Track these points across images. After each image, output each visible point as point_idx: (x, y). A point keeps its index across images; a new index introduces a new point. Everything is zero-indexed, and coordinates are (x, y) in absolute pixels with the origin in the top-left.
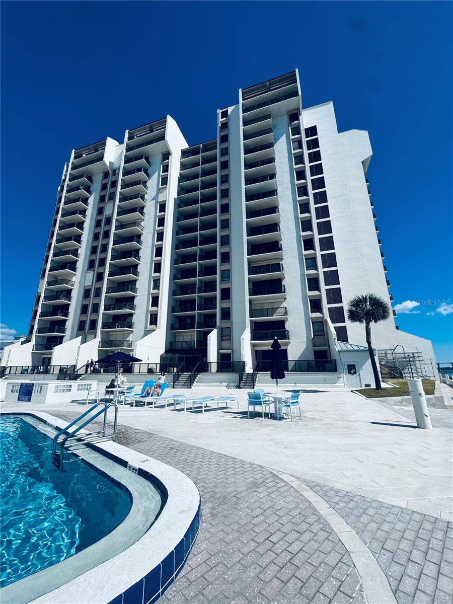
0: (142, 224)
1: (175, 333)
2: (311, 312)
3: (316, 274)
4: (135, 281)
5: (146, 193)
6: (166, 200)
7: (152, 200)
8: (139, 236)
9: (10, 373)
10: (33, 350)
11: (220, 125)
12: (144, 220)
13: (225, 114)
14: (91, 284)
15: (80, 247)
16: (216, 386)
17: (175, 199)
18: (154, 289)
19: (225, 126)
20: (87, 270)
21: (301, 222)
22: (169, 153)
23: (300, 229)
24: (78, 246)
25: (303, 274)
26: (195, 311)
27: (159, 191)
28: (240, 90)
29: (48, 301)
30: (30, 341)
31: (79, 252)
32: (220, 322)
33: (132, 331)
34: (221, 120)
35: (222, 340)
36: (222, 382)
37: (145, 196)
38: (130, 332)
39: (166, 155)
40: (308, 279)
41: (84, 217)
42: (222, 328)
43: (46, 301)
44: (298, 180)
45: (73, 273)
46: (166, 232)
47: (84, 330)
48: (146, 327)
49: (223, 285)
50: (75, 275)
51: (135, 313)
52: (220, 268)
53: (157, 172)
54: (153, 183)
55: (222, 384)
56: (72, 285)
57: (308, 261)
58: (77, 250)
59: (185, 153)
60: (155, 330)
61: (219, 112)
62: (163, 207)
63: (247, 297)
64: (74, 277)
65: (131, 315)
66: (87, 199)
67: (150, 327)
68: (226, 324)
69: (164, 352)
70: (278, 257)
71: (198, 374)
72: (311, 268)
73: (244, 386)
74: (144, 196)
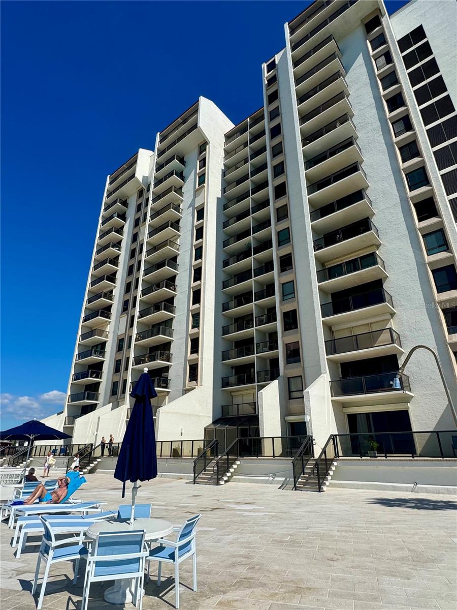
0: (178, 242)
1: (231, 392)
2: (450, 333)
3: (448, 258)
4: (171, 319)
5: (182, 201)
6: (204, 203)
7: (188, 208)
8: (175, 259)
9: (35, 455)
10: (65, 424)
11: (266, 82)
12: (179, 236)
13: (272, 66)
14: (124, 332)
15: (115, 287)
16: (267, 482)
17: (218, 198)
18: (193, 327)
19: (272, 80)
20: (121, 314)
21: (406, 175)
22: (206, 142)
23: (405, 188)
24: (112, 286)
25: (421, 264)
26: (254, 354)
27: (197, 192)
28: (286, 26)
29: (81, 359)
30: (62, 412)
31: (113, 294)
32: (285, 368)
33: (168, 392)
34: (266, 75)
35: (290, 398)
36: (275, 475)
37: (181, 204)
38: (166, 394)
39: (203, 146)
40: (433, 271)
41: (119, 250)
42: (289, 378)
43: (79, 359)
44: (391, 111)
45: (106, 321)
46: (206, 245)
47: (116, 394)
48: (184, 385)
49: (285, 306)
50: (110, 322)
51: (172, 365)
52: (279, 281)
53: (194, 171)
54: (189, 186)
55: (276, 479)
56: (107, 337)
57: (428, 238)
58: (111, 292)
59: (229, 137)
60: (195, 388)
61: (264, 66)
62: (201, 214)
63: (319, 319)
64: (109, 326)
65: (167, 369)
66: (122, 228)
67: (189, 384)
68: (294, 370)
69: (211, 422)
70: (370, 243)
71: (236, 460)
72: (437, 250)
73: (305, 484)
74: (179, 206)
